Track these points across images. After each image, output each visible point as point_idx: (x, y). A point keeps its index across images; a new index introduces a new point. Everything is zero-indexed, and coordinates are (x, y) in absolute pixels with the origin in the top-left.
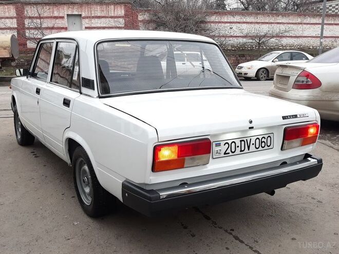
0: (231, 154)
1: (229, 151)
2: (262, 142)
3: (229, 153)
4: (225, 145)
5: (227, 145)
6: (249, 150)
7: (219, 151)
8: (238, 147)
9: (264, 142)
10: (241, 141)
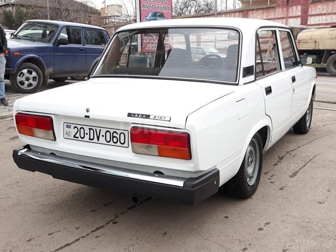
0: (80, 139)
1: (78, 135)
2: (113, 137)
3: (78, 138)
4: (74, 128)
5: (76, 129)
6: (98, 140)
7: (68, 133)
8: (87, 134)
9: (115, 137)
10: (90, 129)
